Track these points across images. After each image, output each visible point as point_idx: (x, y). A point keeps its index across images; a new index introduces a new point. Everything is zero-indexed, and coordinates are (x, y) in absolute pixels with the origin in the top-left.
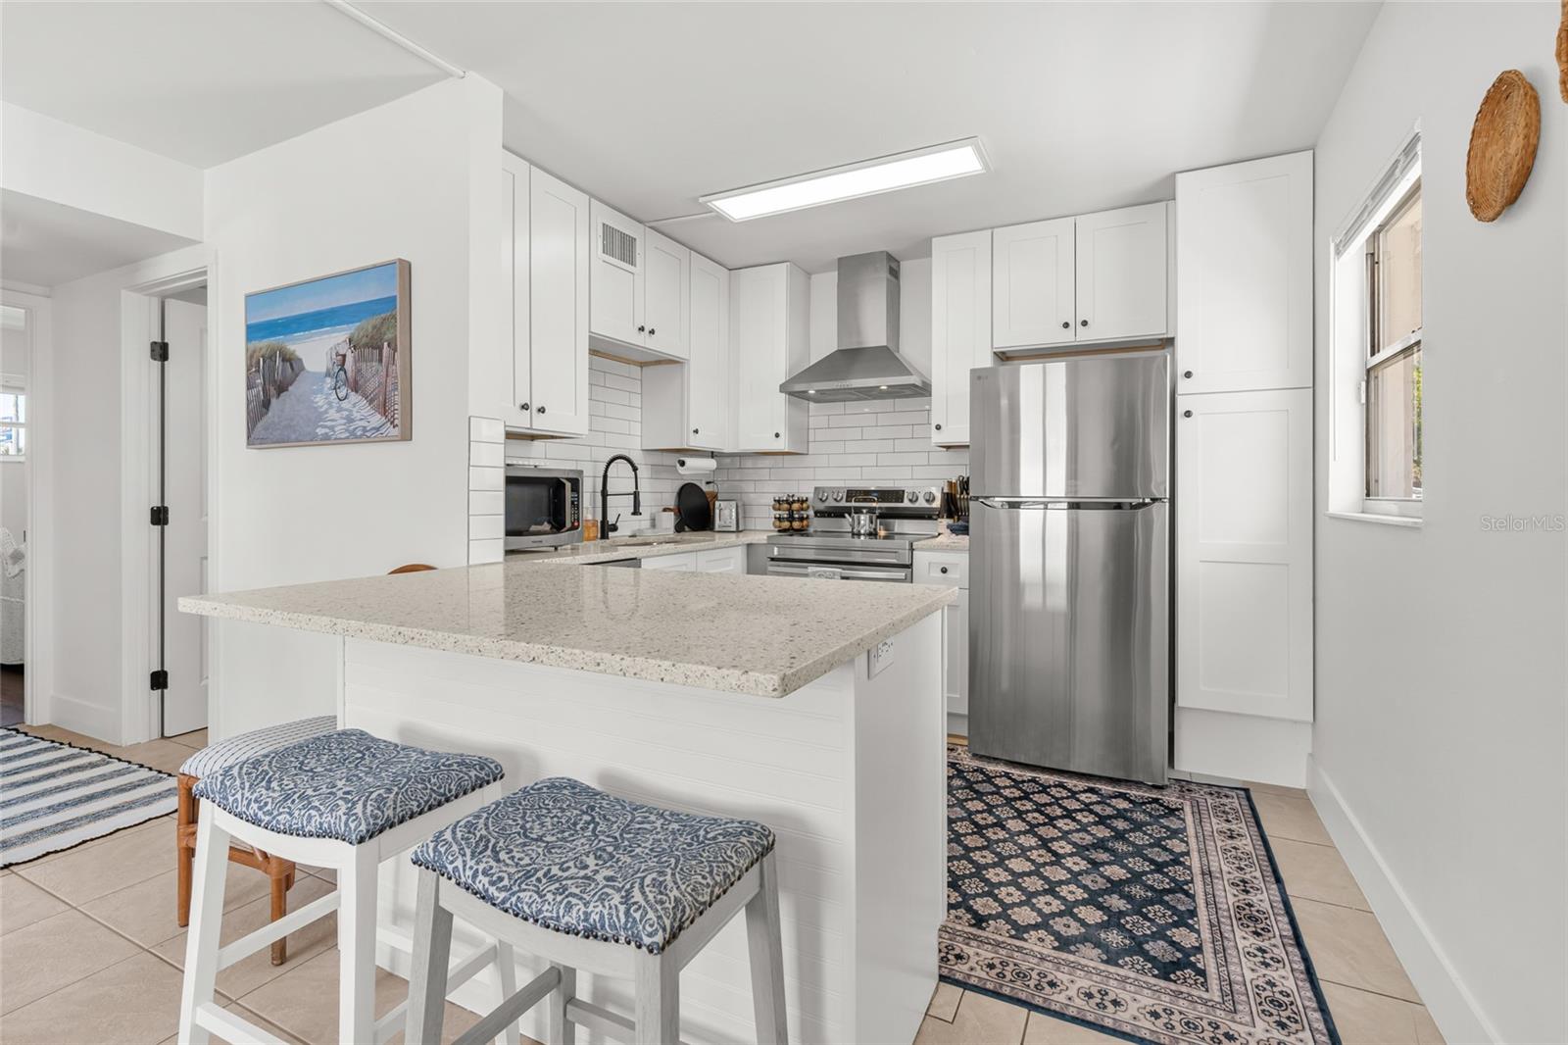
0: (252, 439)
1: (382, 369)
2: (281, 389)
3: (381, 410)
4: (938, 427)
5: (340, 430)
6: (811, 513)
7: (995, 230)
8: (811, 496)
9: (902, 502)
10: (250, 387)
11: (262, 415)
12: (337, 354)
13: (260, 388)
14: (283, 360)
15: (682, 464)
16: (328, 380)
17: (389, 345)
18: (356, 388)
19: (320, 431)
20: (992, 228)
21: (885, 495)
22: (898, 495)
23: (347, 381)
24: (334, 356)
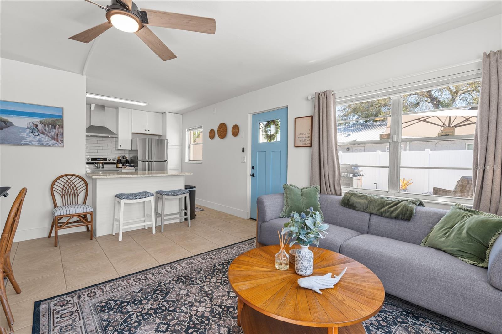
1: (56, 131)
3: (55, 140)
5: (35, 143)
12: (33, 124)
16: (28, 130)
17: (59, 126)
18: (43, 133)
22: (106, 159)
23: (38, 131)
24: (31, 124)
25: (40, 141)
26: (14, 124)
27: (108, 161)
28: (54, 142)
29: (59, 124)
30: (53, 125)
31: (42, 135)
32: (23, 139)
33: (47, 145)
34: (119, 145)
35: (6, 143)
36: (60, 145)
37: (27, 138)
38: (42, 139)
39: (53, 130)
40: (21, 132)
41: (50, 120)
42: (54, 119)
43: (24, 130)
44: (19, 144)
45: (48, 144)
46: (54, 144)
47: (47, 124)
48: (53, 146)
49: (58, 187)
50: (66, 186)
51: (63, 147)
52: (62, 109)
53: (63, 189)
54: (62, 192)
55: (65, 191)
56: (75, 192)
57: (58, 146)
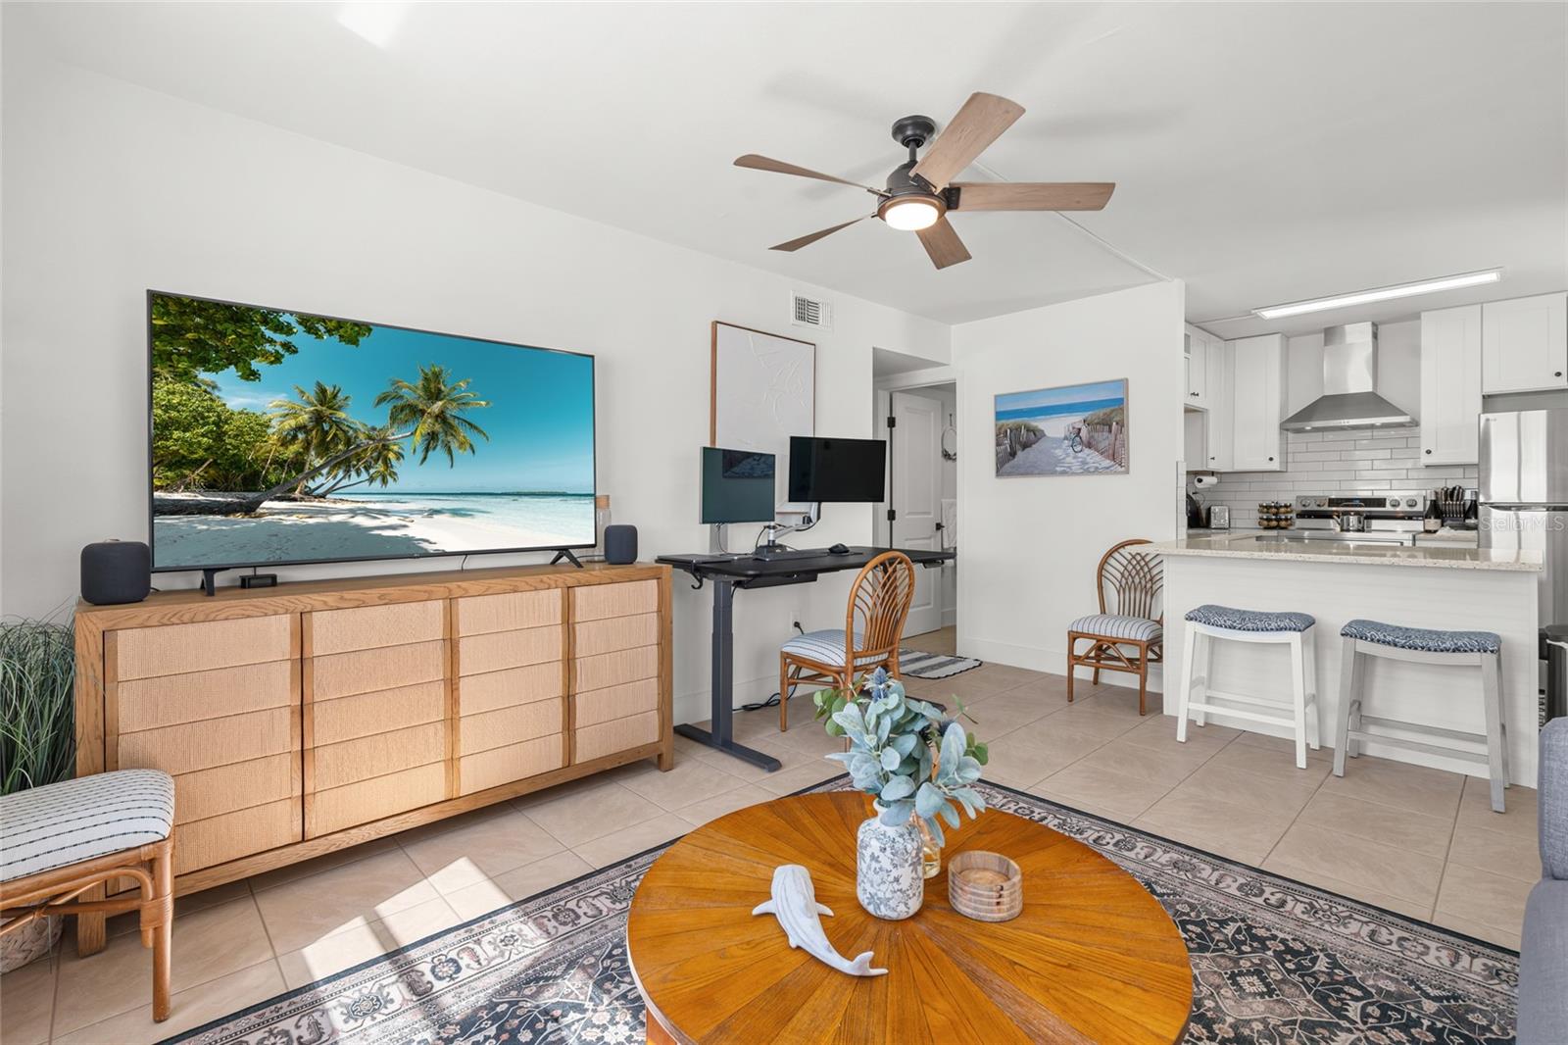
0: (999, 473)
1: (1112, 437)
2: (1025, 446)
3: (1111, 458)
4: (1429, 452)
5: (1076, 468)
6: (1294, 515)
7: (1484, 305)
8: (1294, 503)
9: (1384, 506)
10: (998, 444)
11: (1009, 460)
12: (1074, 428)
13: (1008, 446)
14: (1028, 431)
15: (1200, 481)
16: (1066, 442)
17: (1117, 424)
18: (1089, 446)
19: (1058, 469)
20: (1482, 303)
21: (1368, 502)
22: (1381, 502)
23: (1082, 442)
24: (1071, 429)
25: (1084, 463)
26: (1046, 433)
27: (1388, 508)
28: (1107, 463)
29: (1117, 419)
30: (1106, 423)
31: (1087, 451)
32: (1059, 462)
33: (1097, 471)
34: (1423, 451)
35: (1036, 472)
36: (1120, 469)
37: (1064, 459)
38: (1088, 460)
39: (1106, 434)
40: (1056, 448)
41: (1101, 412)
42: (1108, 410)
43: (1058, 442)
44: (1053, 473)
45: (1097, 468)
46: (1108, 468)
47: (1097, 424)
48: (1107, 473)
49: (1115, 568)
50: (1130, 567)
51: (1127, 472)
52: (1123, 383)
53: (1122, 575)
54: (1120, 582)
55: (1126, 579)
56: (1149, 585)
57: (1116, 473)
